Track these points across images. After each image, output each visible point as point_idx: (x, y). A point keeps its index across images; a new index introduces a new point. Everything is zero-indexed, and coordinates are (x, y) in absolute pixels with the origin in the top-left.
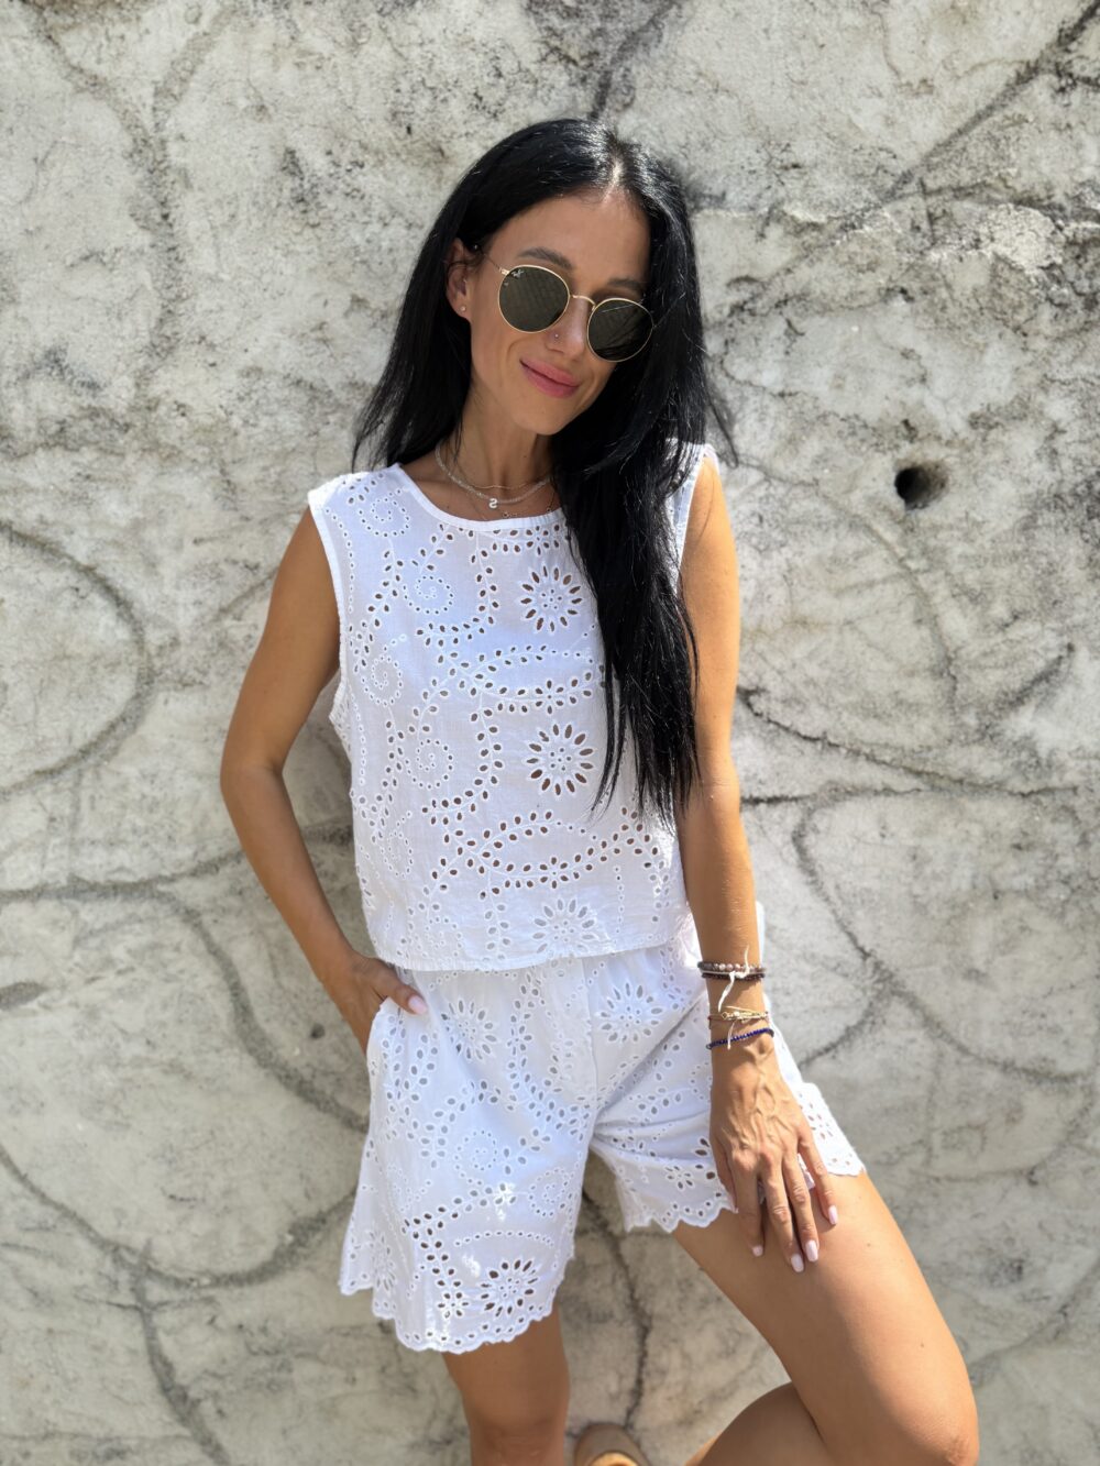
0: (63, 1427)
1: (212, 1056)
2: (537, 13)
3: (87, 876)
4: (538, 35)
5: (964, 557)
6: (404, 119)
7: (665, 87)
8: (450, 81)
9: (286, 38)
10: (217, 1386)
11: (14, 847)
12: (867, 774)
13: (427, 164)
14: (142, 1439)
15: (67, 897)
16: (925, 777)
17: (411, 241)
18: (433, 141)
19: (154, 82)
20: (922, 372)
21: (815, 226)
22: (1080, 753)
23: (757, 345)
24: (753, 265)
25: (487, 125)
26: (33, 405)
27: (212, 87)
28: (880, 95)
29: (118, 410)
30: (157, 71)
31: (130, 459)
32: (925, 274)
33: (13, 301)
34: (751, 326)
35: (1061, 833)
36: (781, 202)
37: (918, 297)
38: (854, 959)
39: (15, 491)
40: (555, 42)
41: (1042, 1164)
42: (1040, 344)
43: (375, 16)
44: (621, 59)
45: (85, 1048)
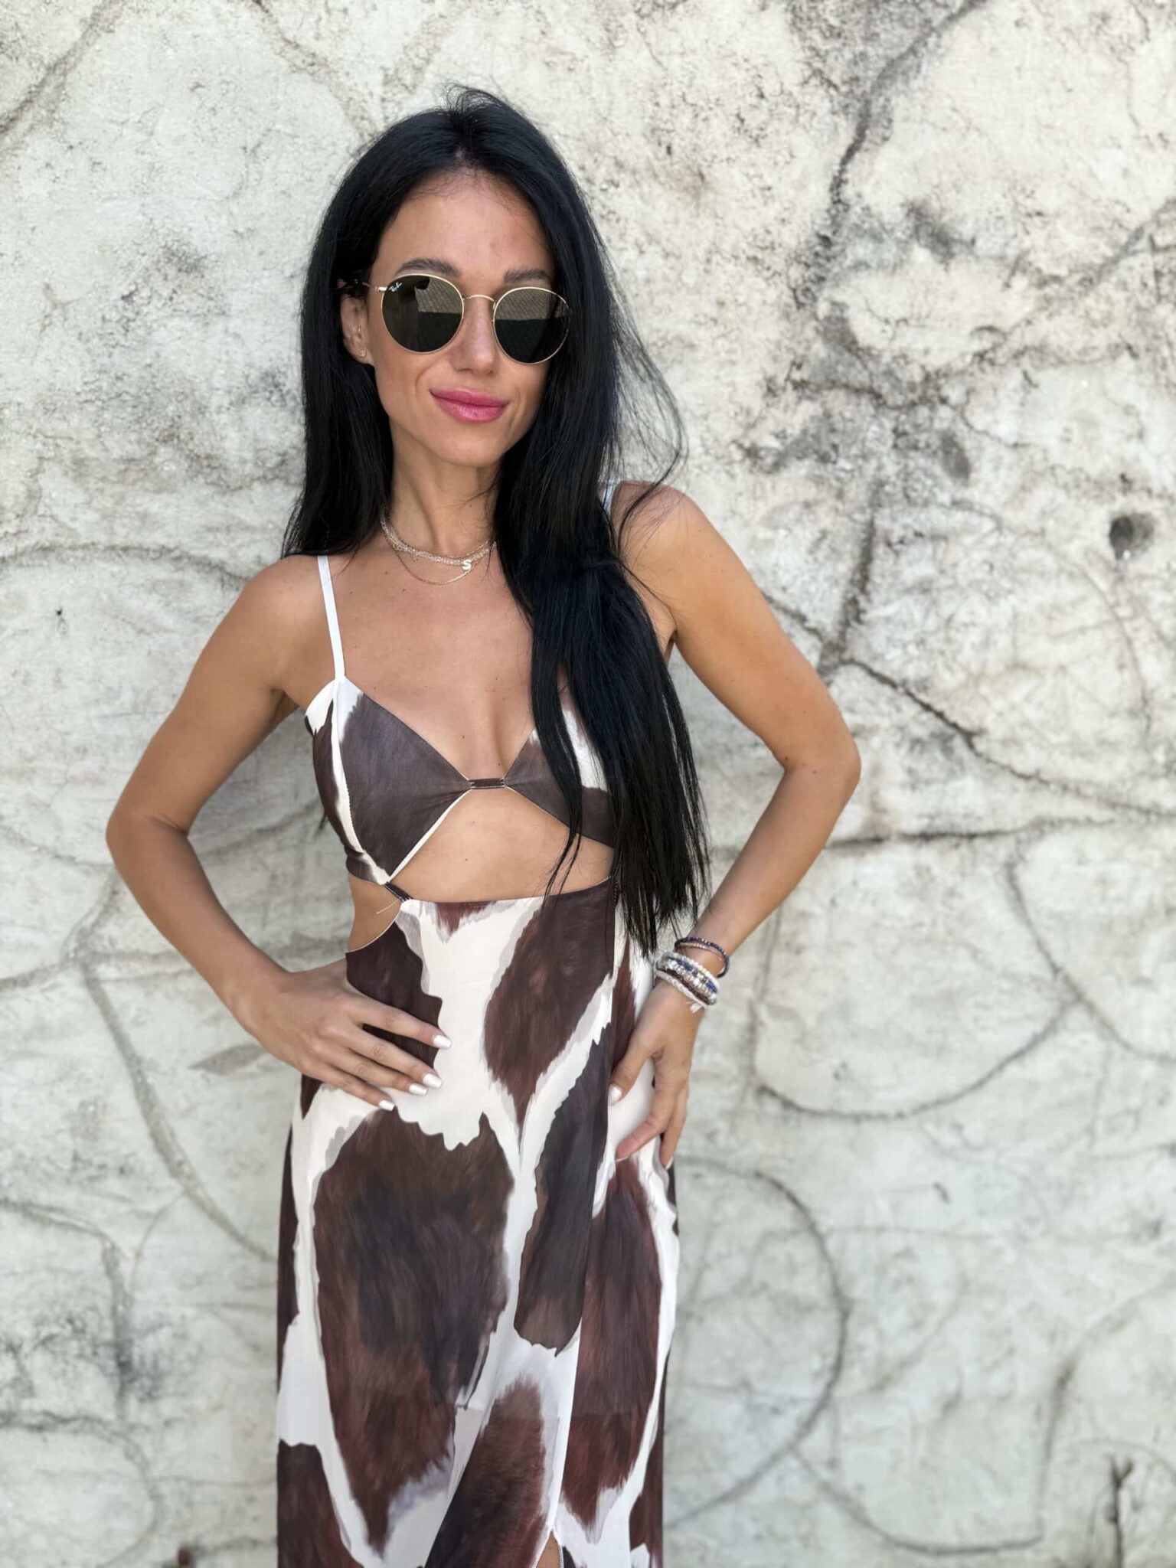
2: (800, 30)
3: (312, 933)
4: (801, 55)
5: (1164, 605)
6: (665, 139)
7: (922, 121)
8: (712, 98)
9: (536, 31)
12: (1071, 807)
13: (686, 189)
15: (290, 956)
16: (1119, 810)
17: (667, 271)
18: (694, 161)
19: (382, 68)
20: (1137, 426)
21: (1056, 279)
23: (995, 395)
24: (998, 314)
25: (748, 150)
26: (250, 434)
28: (1119, 147)
30: (387, 55)
32: (1150, 331)
33: (223, 313)
34: (991, 376)
36: (1026, 253)
37: (1142, 353)
38: (1048, 976)
39: (228, 529)
40: (818, 65)
43: (633, 17)
44: (880, 87)
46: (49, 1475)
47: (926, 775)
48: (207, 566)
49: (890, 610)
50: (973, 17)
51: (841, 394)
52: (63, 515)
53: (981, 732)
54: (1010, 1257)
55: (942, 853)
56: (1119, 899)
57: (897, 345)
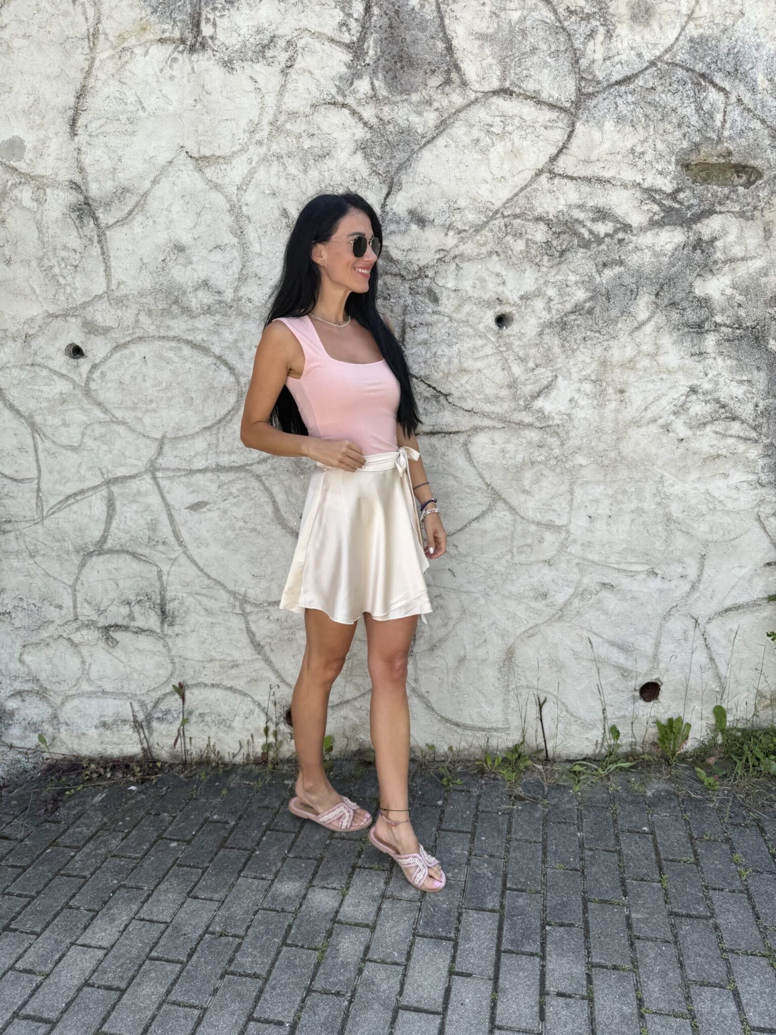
0: (217, 657)
1: (267, 526)
2: (367, 159)
3: (222, 464)
4: (368, 166)
5: (519, 346)
7: (413, 182)
9: (281, 169)
10: (269, 640)
11: (195, 456)
12: (486, 422)
14: (244, 660)
15: (215, 472)
16: (507, 423)
19: (237, 185)
20: (502, 280)
21: (465, 231)
22: (559, 413)
23: (446, 273)
24: (444, 245)
26: (199, 300)
27: (257, 186)
28: (487, 183)
29: (229, 300)
30: (238, 181)
31: (233, 318)
33: (191, 263)
34: (444, 267)
35: (554, 441)
36: (453, 222)
37: (501, 254)
38: (485, 488)
39: (194, 330)
40: (374, 168)
41: (553, 558)
42: (544, 269)
44: (397, 173)
45: (222, 524)
46: (139, 651)
47: (430, 410)
48: (188, 342)
49: (413, 351)
50: (429, 146)
51: (390, 277)
52: (145, 327)
53: (449, 394)
54: (482, 601)
55: (439, 440)
56: (510, 458)
57: (407, 258)
